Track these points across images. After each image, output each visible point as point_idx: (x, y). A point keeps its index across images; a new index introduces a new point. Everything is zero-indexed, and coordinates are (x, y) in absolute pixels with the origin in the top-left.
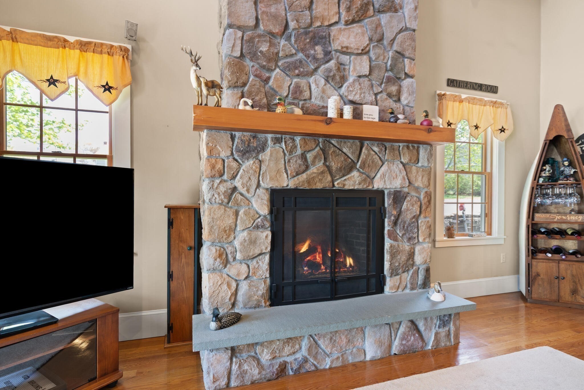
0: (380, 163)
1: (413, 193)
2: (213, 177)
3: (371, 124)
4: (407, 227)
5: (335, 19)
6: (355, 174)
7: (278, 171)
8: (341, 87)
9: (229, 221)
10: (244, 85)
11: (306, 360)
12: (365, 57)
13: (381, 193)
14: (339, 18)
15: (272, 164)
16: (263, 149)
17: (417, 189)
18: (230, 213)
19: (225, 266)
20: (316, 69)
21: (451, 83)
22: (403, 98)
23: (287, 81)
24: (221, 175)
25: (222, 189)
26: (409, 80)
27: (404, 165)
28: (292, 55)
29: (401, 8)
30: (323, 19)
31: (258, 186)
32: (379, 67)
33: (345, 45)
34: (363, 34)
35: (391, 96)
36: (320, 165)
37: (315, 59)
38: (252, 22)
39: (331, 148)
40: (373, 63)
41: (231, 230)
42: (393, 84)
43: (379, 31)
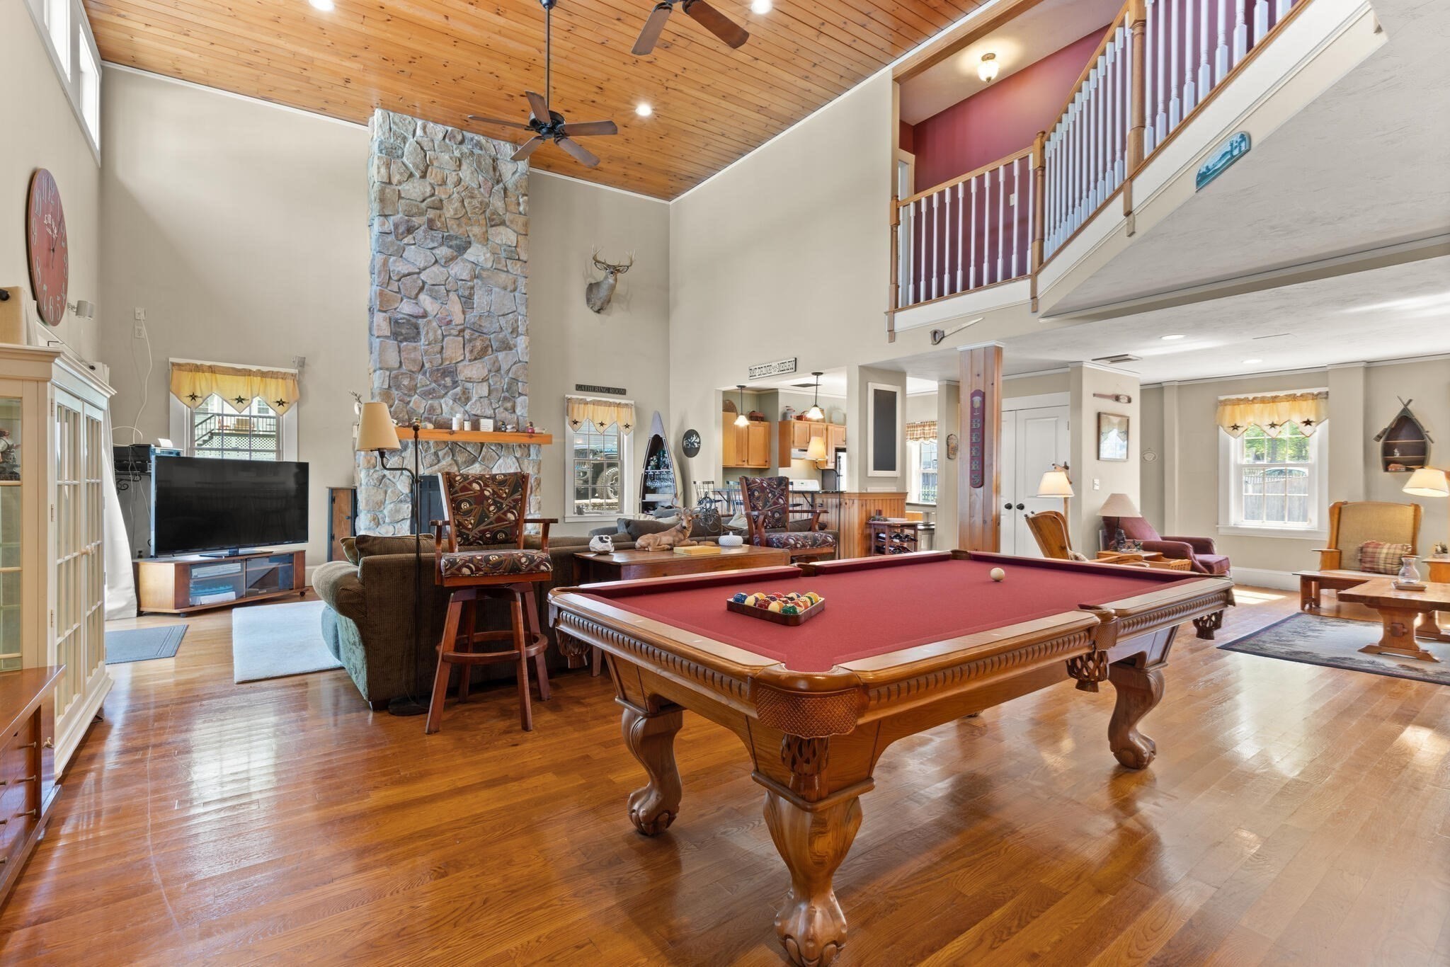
0: (497, 458)
2: (369, 468)
3: (487, 434)
5: (462, 358)
6: (477, 465)
8: (466, 405)
9: (381, 497)
10: (391, 407)
12: (485, 384)
14: (465, 357)
18: (381, 492)
20: (446, 394)
21: (580, 388)
22: (517, 411)
23: (423, 403)
24: (375, 467)
25: (375, 476)
26: (522, 398)
27: (517, 459)
28: (427, 385)
29: (515, 346)
30: (451, 359)
32: (497, 390)
33: (469, 376)
34: (483, 368)
35: (506, 409)
36: (449, 459)
37: (445, 386)
38: (397, 365)
39: (458, 448)
40: (492, 388)
41: (381, 503)
42: (509, 402)
43: (497, 365)
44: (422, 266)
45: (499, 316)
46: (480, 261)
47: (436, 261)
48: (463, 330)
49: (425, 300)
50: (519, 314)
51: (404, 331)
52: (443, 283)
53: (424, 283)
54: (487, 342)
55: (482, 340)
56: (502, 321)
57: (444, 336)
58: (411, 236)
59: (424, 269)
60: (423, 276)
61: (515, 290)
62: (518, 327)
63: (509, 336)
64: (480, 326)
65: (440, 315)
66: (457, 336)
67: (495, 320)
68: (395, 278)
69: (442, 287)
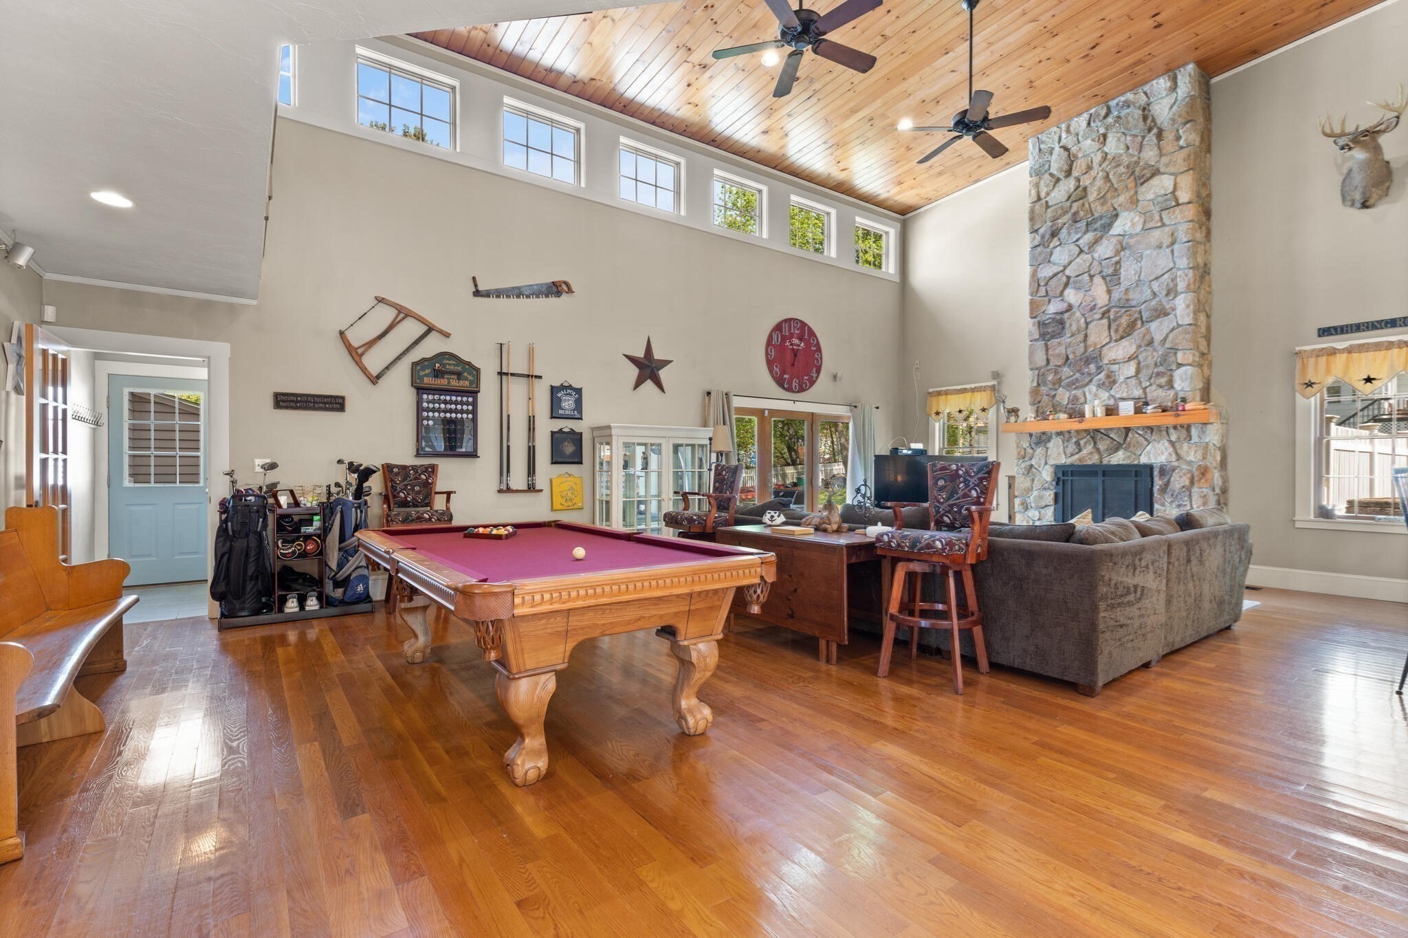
0: (1146, 443)
1: (1185, 467)
2: (1019, 459)
3: (1127, 417)
4: (1177, 496)
5: (1108, 340)
6: (1121, 453)
7: (1059, 454)
8: (1111, 389)
9: (1028, 484)
10: (1039, 402)
12: (1133, 362)
13: (1150, 468)
14: (1111, 339)
15: (1054, 449)
16: (1049, 441)
17: (1190, 463)
18: (1028, 479)
19: (1026, 511)
20: (1091, 381)
21: (1324, 332)
22: (1176, 386)
23: (1067, 394)
24: (1024, 458)
25: (1023, 465)
26: (1183, 369)
27: (1172, 444)
28: (1071, 376)
29: (1174, 309)
30: (1095, 344)
31: (1046, 463)
32: (1147, 366)
33: (1114, 358)
34: (1131, 344)
35: (1161, 386)
36: (1090, 448)
37: (1089, 374)
38: (1044, 363)
39: (1100, 435)
40: (1142, 364)
41: (1030, 490)
42: (1163, 376)
43: (1148, 337)
44: (1066, 262)
45: (1151, 281)
46: (1127, 229)
47: (1081, 251)
48: (1108, 311)
49: (1069, 294)
50: (1179, 269)
51: (1050, 330)
52: (1086, 270)
53: (1068, 278)
54: (1137, 315)
55: (1130, 315)
56: (1155, 285)
57: (1087, 324)
58: (1056, 239)
59: (1070, 263)
60: (1067, 272)
61: (1173, 244)
62: (1176, 285)
63: (1164, 301)
64: (1128, 300)
65: (1084, 304)
66: (1101, 319)
67: (1146, 288)
68: (1042, 284)
69: (1086, 275)
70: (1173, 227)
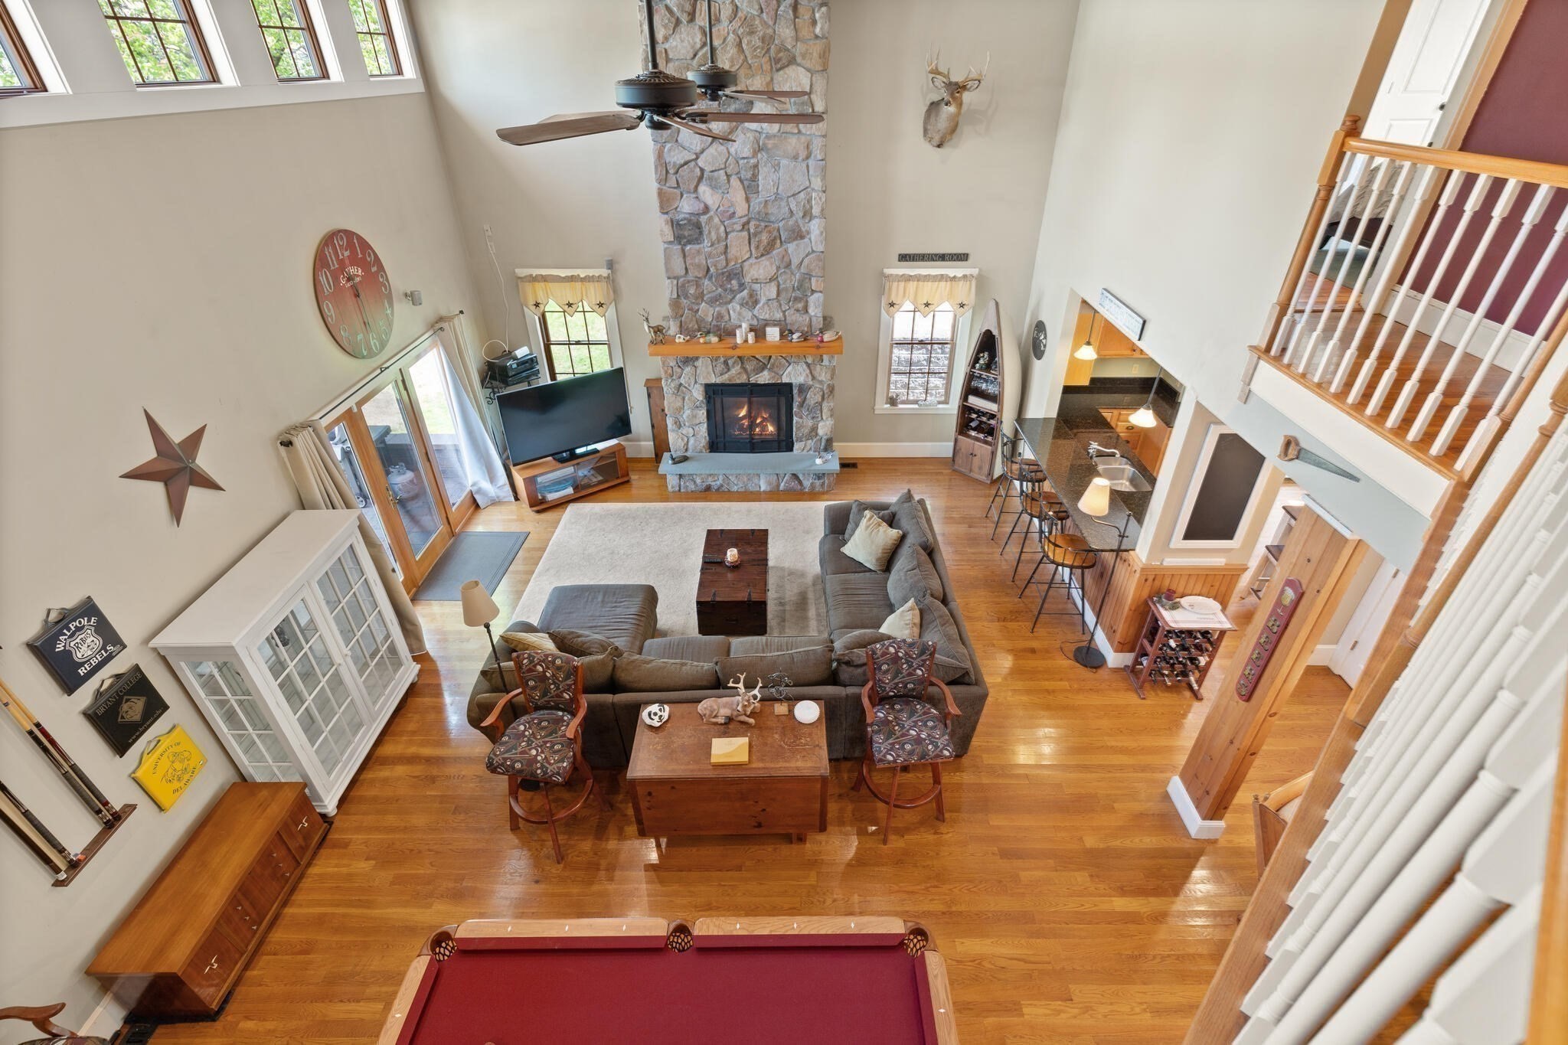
0: (787, 364)
1: (818, 385)
2: (667, 378)
3: (773, 343)
4: (812, 409)
5: (748, 255)
6: (766, 373)
7: (708, 373)
8: (755, 309)
9: (679, 404)
10: (682, 316)
11: (722, 486)
12: (773, 285)
13: (790, 386)
14: (751, 254)
15: (703, 369)
16: (697, 361)
17: (821, 382)
18: (679, 399)
19: (681, 428)
20: (734, 298)
21: (904, 258)
22: (810, 311)
23: (710, 311)
24: (672, 376)
25: (673, 385)
26: (816, 295)
27: (808, 365)
28: (714, 291)
29: (808, 233)
30: (737, 258)
31: (696, 382)
32: (786, 289)
33: (756, 276)
34: (771, 264)
35: (798, 310)
36: (738, 368)
37: (732, 290)
38: (683, 272)
40: (781, 287)
41: (681, 409)
42: (800, 302)
43: (786, 259)
44: (698, 149)
45: (789, 197)
48: (748, 222)
49: (704, 192)
50: (813, 189)
51: (686, 233)
52: (723, 166)
53: (702, 170)
54: (775, 233)
55: (769, 232)
56: (792, 203)
57: (727, 234)
59: (702, 151)
60: (700, 162)
61: (808, 157)
62: (811, 207)
63: (800, 222)
64: (766, 214)
65: (721, 208)
66: (741, 231)
67: (783, 204)
68: (672, 171)
69: (722, 172)
70: (808, 138)
